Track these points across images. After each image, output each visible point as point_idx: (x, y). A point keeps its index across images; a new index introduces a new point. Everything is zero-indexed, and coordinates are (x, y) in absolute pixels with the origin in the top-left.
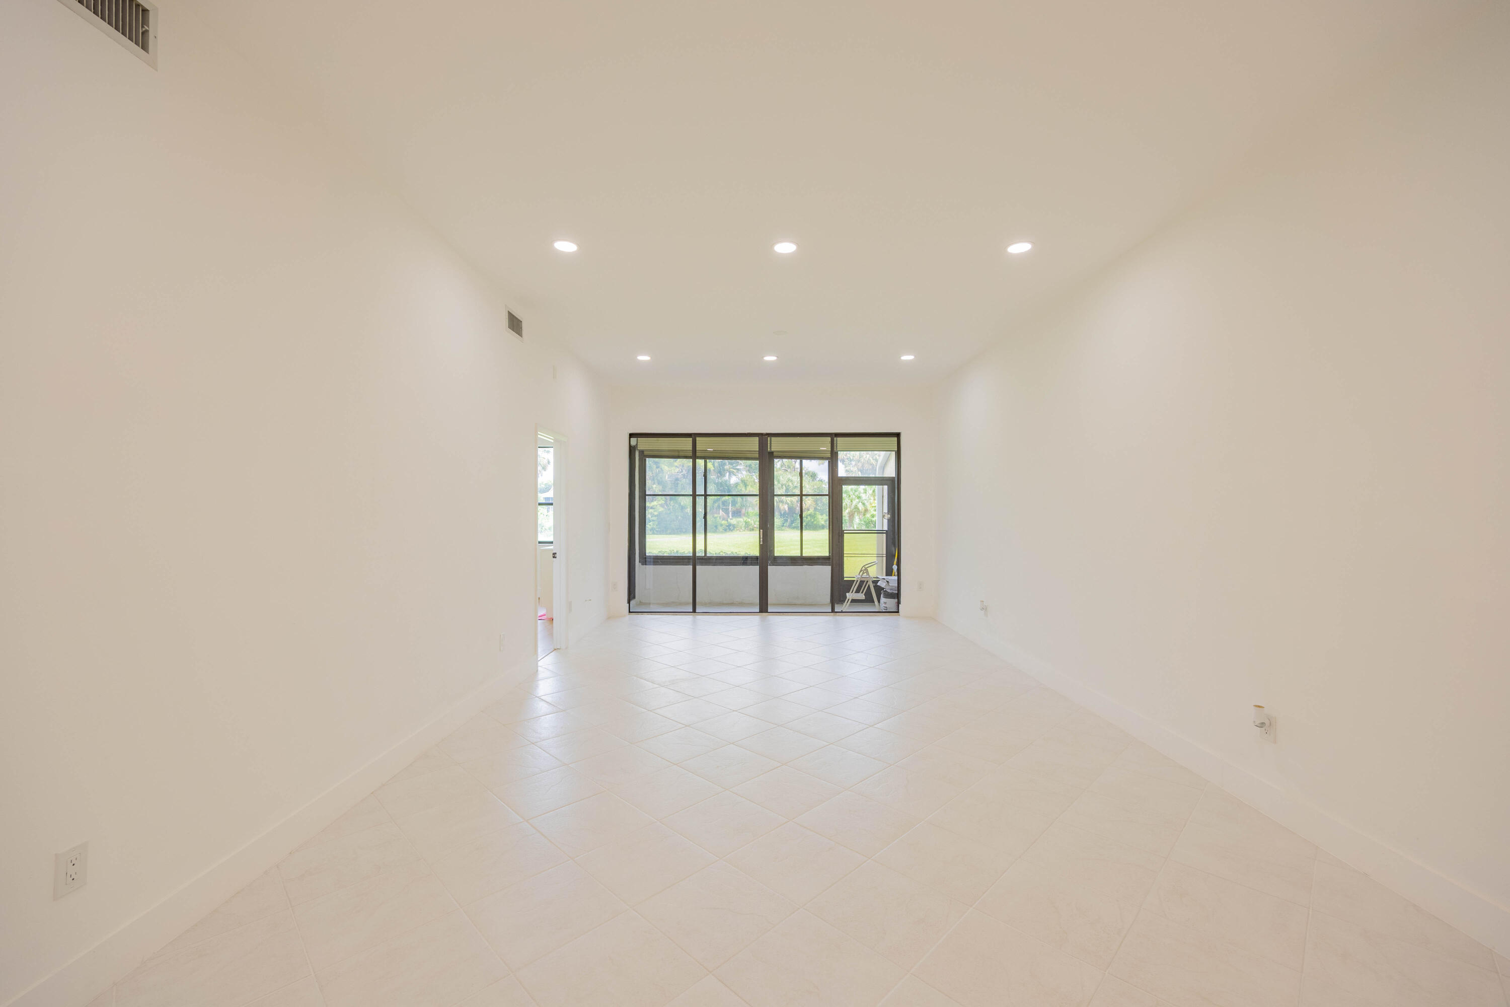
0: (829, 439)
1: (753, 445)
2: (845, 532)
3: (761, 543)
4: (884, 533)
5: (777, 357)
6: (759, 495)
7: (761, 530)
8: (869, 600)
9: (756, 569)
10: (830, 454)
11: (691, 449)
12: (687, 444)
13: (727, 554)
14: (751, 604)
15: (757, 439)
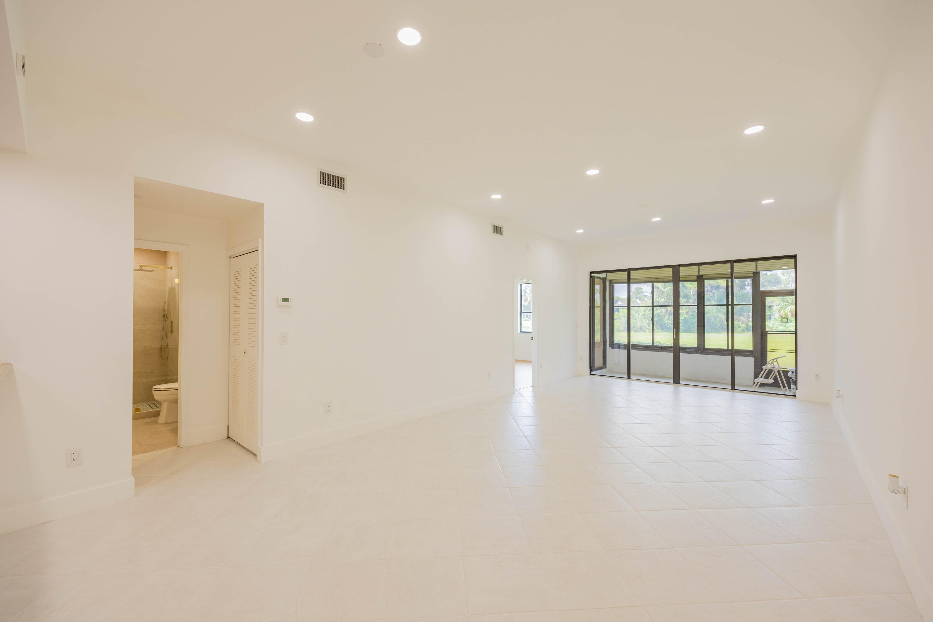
0: (729, 265)
1: (669, 273)
2: (768, 332)
3: (675, 337)
4: (794, 334)
5: (661, 218)
6: (673, 306)
7: (675, 329)
8: (776, 384)
9: (671, 355)
10: (730, 275)
11: (626, 278)
12: (624, 275)
13: (661, 344)
14: (668, 378)
15: (672, 269)
